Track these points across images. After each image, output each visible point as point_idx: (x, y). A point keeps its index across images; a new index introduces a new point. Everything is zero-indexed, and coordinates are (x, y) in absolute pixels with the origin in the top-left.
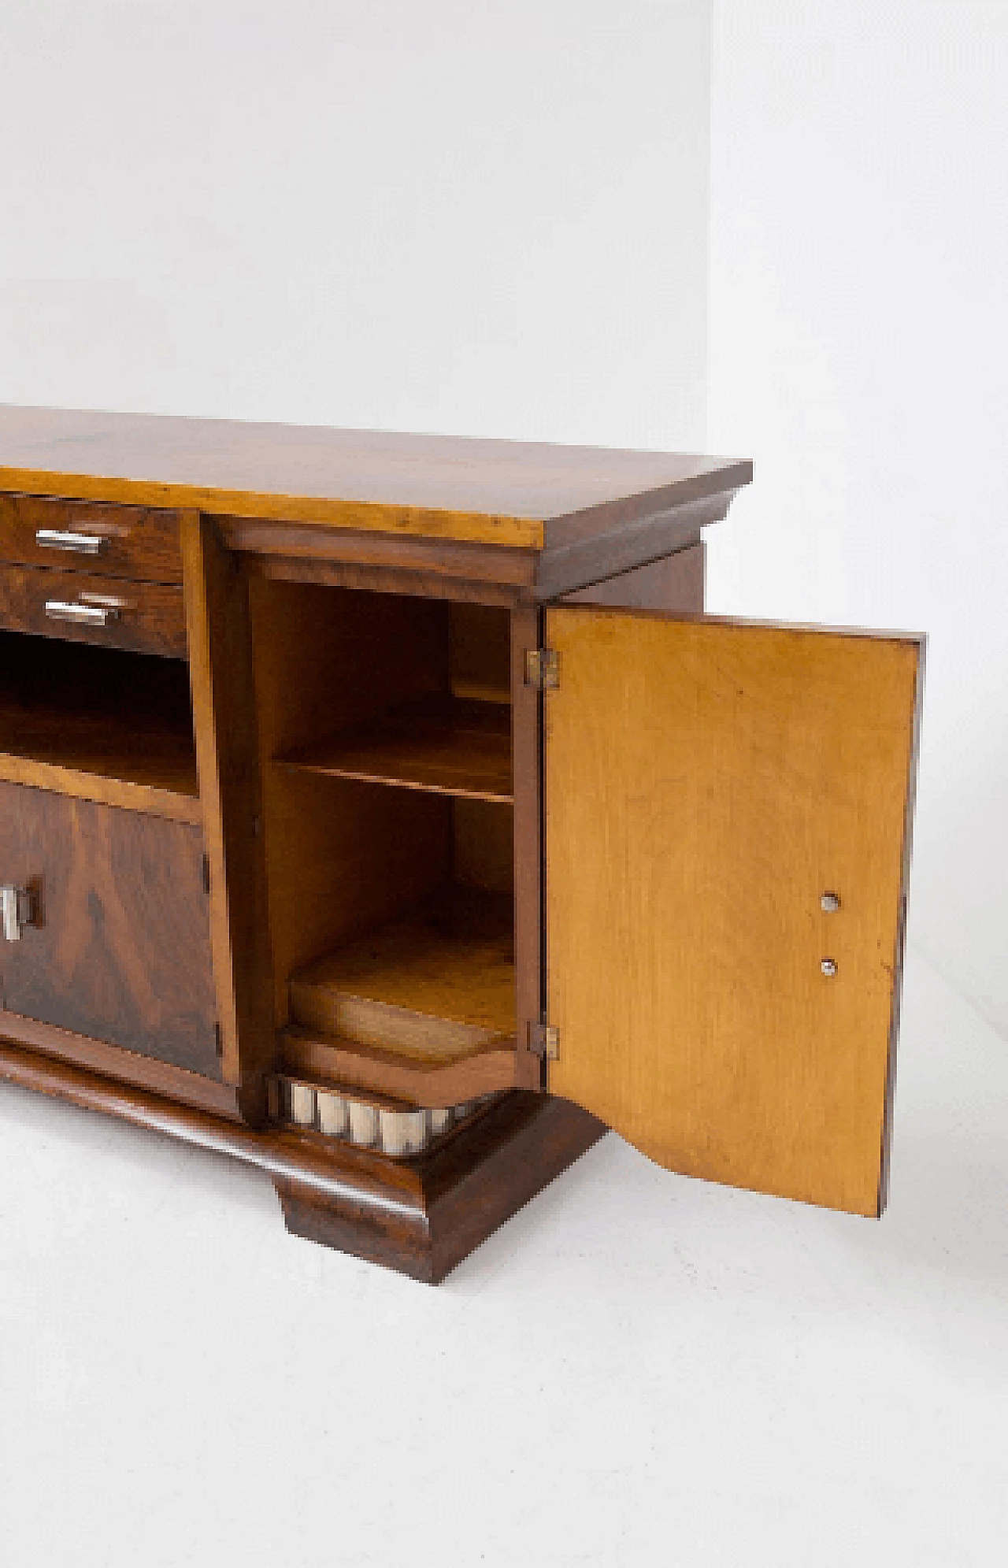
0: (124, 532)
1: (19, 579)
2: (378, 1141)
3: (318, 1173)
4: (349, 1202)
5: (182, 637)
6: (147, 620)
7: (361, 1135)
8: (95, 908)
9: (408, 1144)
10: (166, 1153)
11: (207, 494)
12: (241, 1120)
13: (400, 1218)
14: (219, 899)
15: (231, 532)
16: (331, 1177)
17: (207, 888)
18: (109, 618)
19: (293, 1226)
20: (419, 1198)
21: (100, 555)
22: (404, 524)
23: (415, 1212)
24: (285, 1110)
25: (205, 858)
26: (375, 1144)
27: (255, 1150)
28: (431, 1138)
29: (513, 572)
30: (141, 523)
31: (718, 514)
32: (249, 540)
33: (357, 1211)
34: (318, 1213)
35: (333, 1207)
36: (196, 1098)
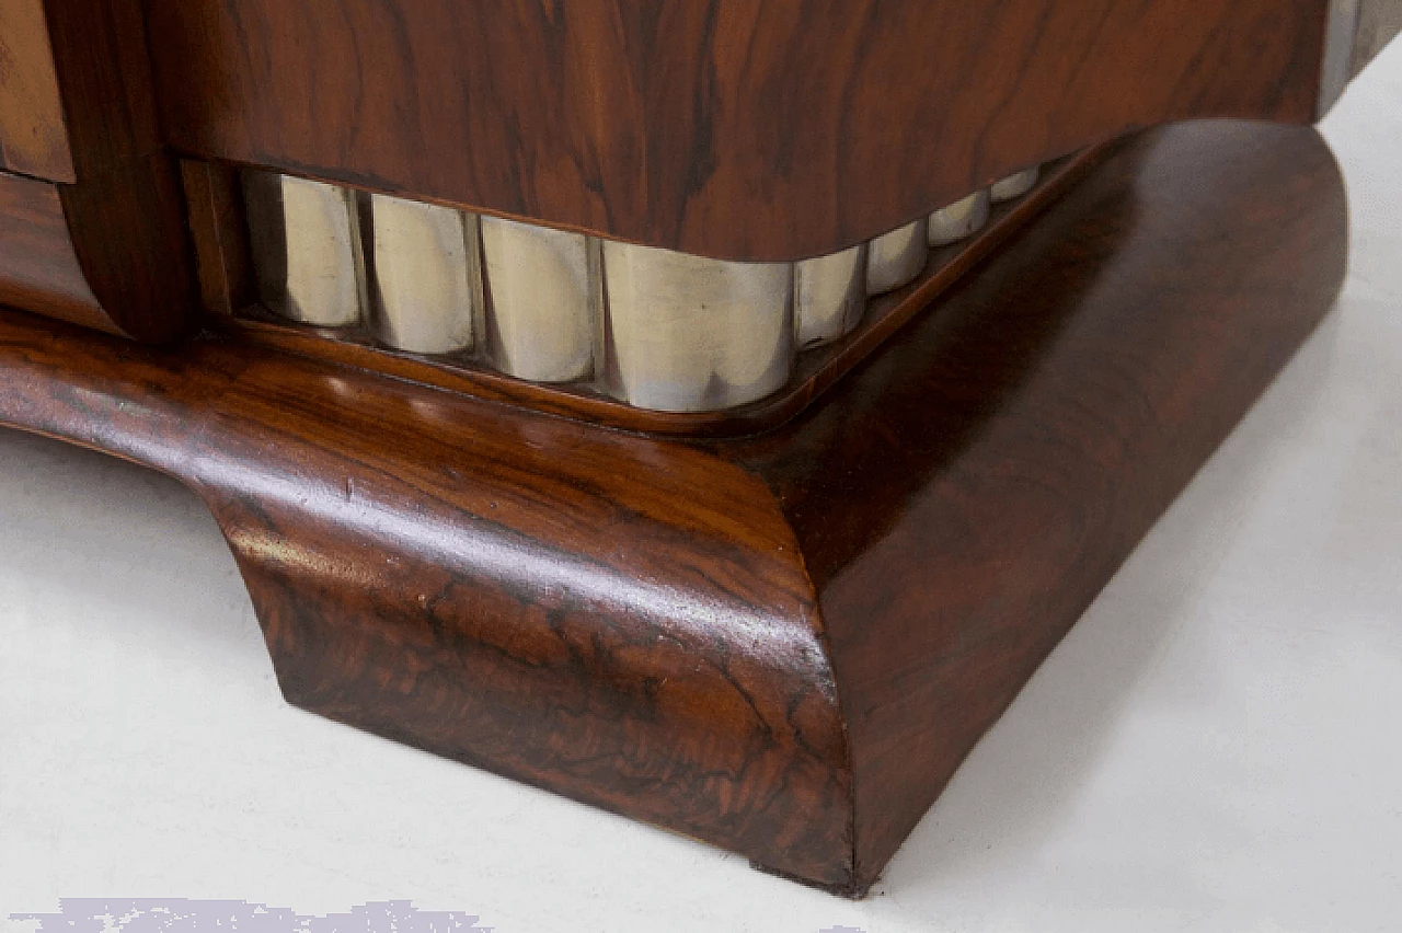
2: (604, 364)
3: (386, 490)
4: (513, 593)
9: (714, 378)
19: (302, 686)
20: (786, 573)
26: (590, 376)
33: (543, 627)
34: (391, 636)
35: (444, 609)
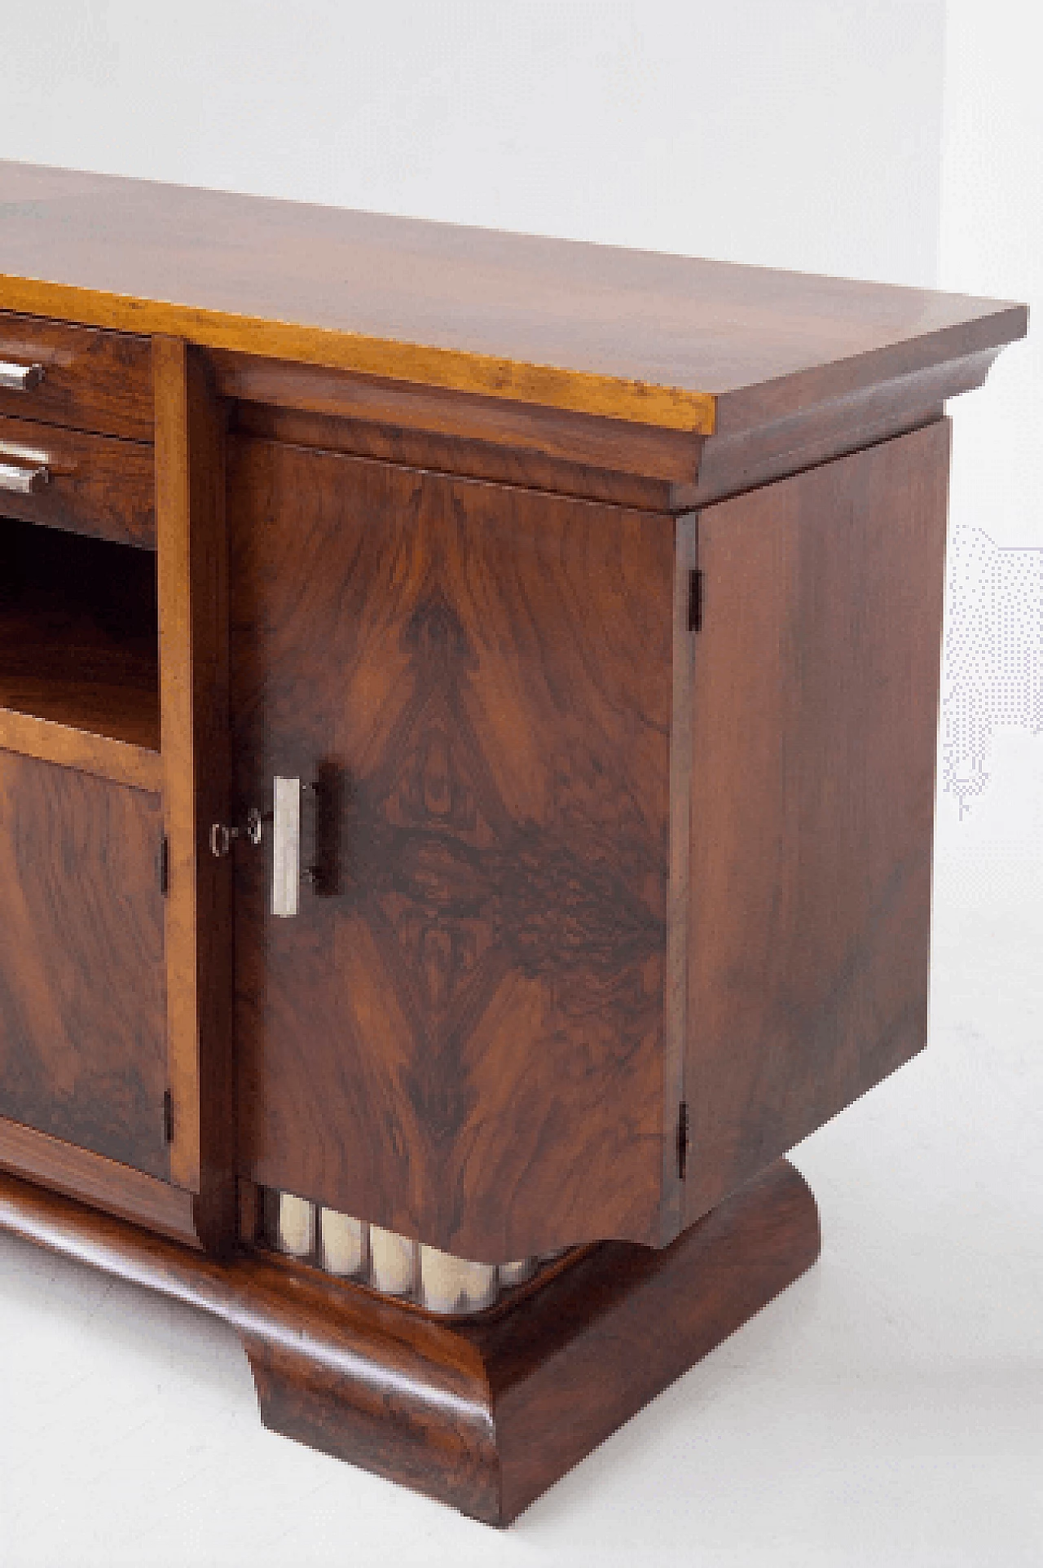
0: (66, 360)
2: (415, 1288)
3: (318, 1335)
4: (369, 1387)
5: (149, 516)
6: (95, 489)
7: (388, 1277)
9: (463, 1296)
10: (68, 1286)
11: (199, 318)
12: (196, 1243)
13: (450, 1419)
14: (183, 905)
15: (232, 372)
16: (336, 1343)
17: (165, 886)
18: (35, 482)
19: (272, 1419)
20: (480, 1386)
21: (28, 391)
22: (500, 384)
23: (473, 1409)
24: (267, 1231)
26: (410, 1294)
28: (501, 1290)
29: (663, 463)
30: (94, 350)
31: (972, 380)
32: (258, 387)
33: (380, 1401)
34: (315, 1399)
35: (340, 1390)
36: (128, 1206)
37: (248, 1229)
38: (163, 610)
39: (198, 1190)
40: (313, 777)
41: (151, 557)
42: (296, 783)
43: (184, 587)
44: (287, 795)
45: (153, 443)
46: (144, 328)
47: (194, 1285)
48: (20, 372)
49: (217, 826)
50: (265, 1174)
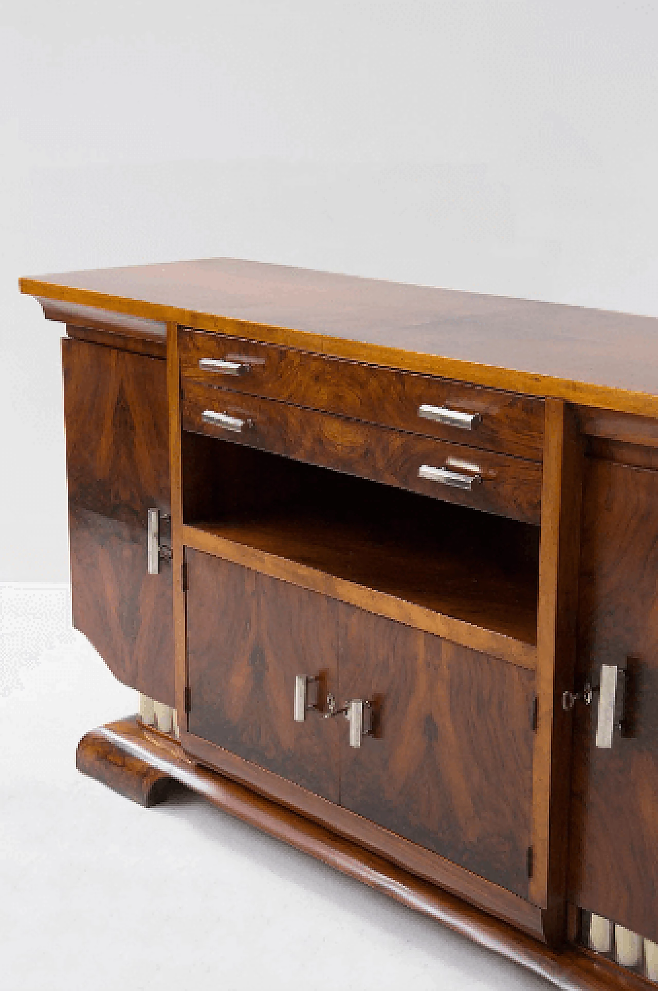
0: (494, 411)
1: (397, 442)
5: (537, 506)
6: (506, 489)
7: (654, 971)
8: (430, 727)
11: (574, 387)
12: (543, 939)
14: (544, 738)
15: (591, 419)
17: (534, 726)
18: (474, 484)
21: (473, 430)
24: (584, 936)
25: (536, 700)
27: (553, 970)
30: (511, 405)
32: (605, 429)
36: (503, 911)
37: (572, 932)
38: (542, 562)
39: (545, 907)
40: (624, 665)
41: (536, 530)
42: (614, 669)
43: (555, 549)
44: (609, 676)
45: (542, 462)
46: (541, 393)
47: (540, 964)
48: (468, 418)
49: (567, 692)
50: (584, 902)
